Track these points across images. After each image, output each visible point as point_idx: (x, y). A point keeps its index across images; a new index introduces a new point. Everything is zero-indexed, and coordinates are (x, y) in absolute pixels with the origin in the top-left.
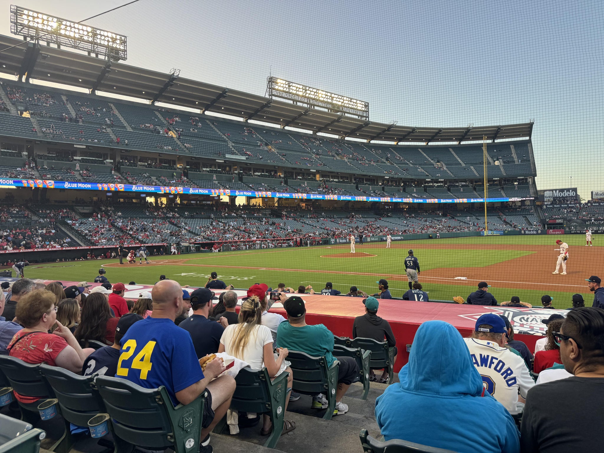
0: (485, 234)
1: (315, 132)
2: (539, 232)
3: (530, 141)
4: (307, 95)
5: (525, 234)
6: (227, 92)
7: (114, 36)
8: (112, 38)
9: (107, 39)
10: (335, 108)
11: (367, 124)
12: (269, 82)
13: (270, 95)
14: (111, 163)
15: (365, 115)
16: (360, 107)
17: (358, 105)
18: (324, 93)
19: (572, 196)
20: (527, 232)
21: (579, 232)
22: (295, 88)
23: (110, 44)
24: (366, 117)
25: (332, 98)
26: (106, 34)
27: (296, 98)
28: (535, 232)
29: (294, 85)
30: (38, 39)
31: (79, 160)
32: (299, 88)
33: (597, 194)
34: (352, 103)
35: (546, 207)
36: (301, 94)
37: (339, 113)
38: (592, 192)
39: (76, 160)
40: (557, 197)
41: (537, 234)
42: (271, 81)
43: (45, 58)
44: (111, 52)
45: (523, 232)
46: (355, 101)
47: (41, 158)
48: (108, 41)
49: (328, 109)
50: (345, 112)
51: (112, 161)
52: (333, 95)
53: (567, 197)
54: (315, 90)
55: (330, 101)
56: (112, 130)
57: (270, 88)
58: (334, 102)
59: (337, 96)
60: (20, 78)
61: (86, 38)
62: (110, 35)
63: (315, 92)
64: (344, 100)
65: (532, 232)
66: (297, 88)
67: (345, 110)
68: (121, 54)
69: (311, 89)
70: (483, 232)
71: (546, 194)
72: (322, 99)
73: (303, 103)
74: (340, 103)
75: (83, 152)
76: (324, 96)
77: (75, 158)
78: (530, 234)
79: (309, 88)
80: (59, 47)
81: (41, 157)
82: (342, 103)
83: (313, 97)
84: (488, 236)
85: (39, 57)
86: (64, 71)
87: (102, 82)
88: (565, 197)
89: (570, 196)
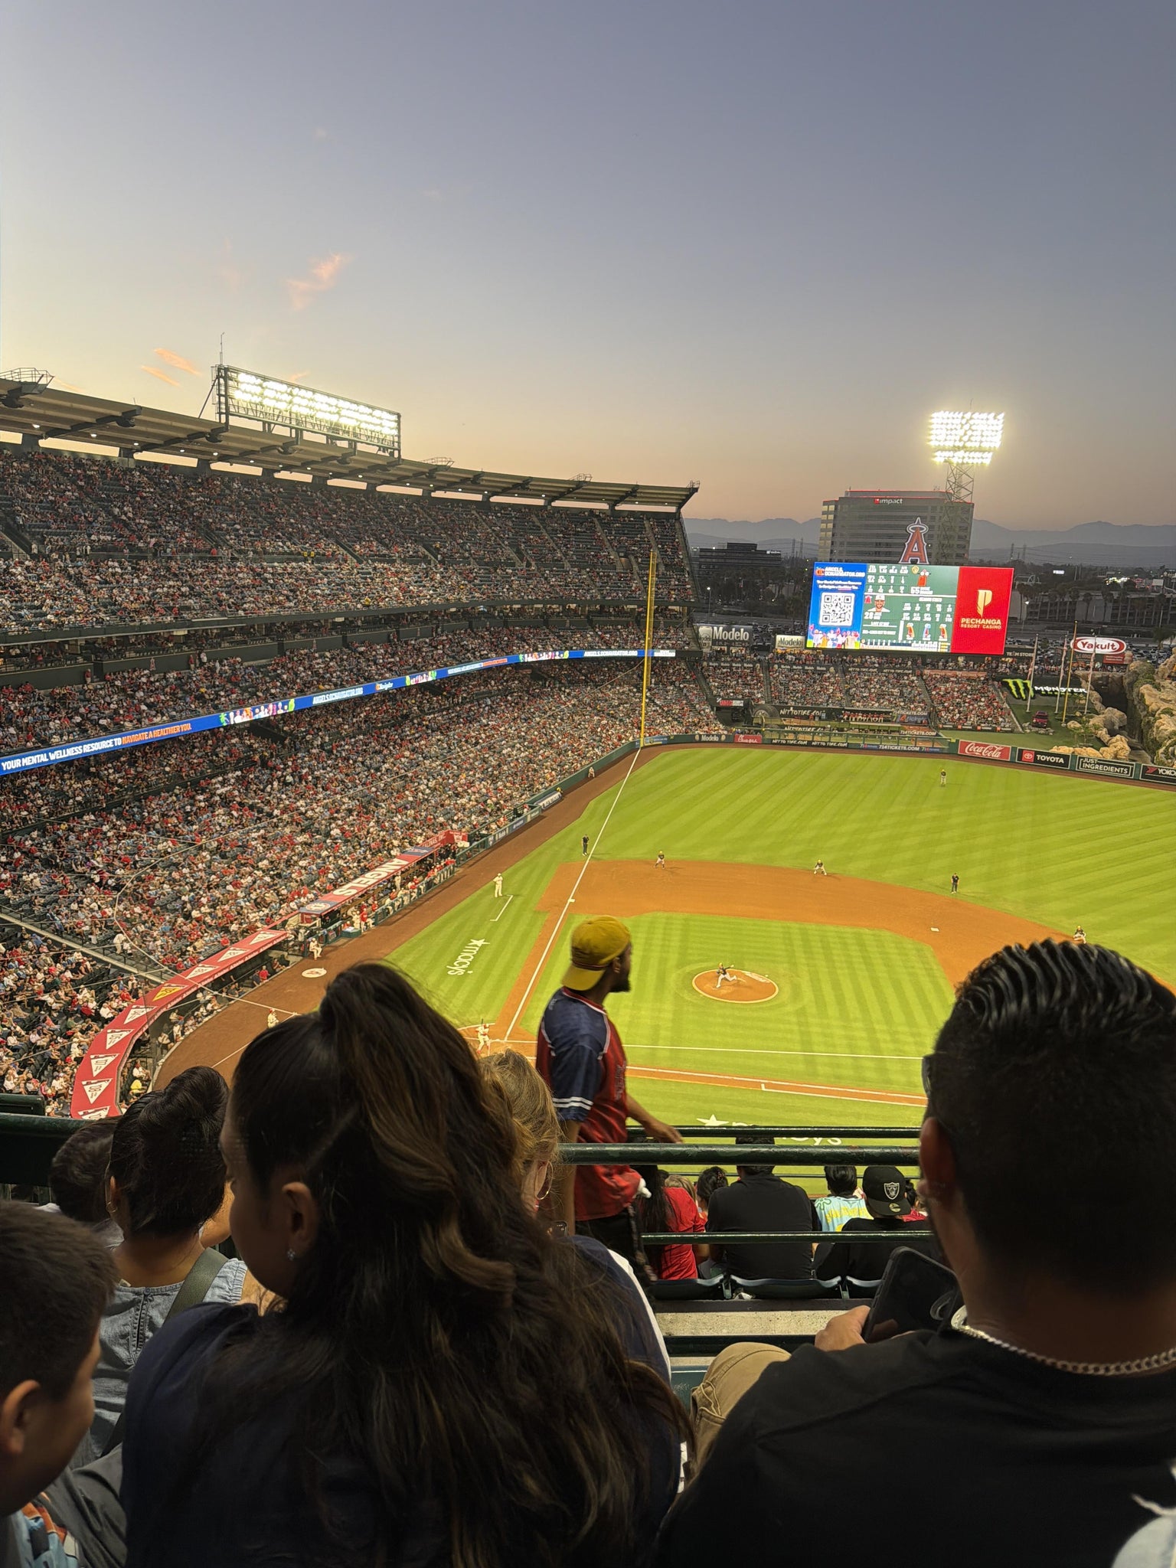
0: (642, 745)
2: (723, 738)
3: (677, 516)
5: (700, 741)
10: (339, 433)
12: (218, 377)
13: (220, 413)
15: (392, 444)
17: (384, 423)
19: (743, 641)
20: (704, 738)
21: (784, 742)
22: (272, 394)
24: (396, 450)
28: (716, 739)
29: (271, 385)
35: (708, 665)
37: (345, 444)
40: (719, 640)
41: (720, 742)
42: (224, 374)
45: (697, 738)
49: (328, 436)
50: (357, 441)
53: (735, 641)
57: (220, 395)
58: (341, 420)
65: (711, 738)
67: (359, 435)
70: (639, 741)
71: (702, 632)
72: (319, 414)
74: (351, 422)
76: (325, 407)
78: (709, 742)
84: (645, 747)
88: (732, 641)
89: (740, 641)
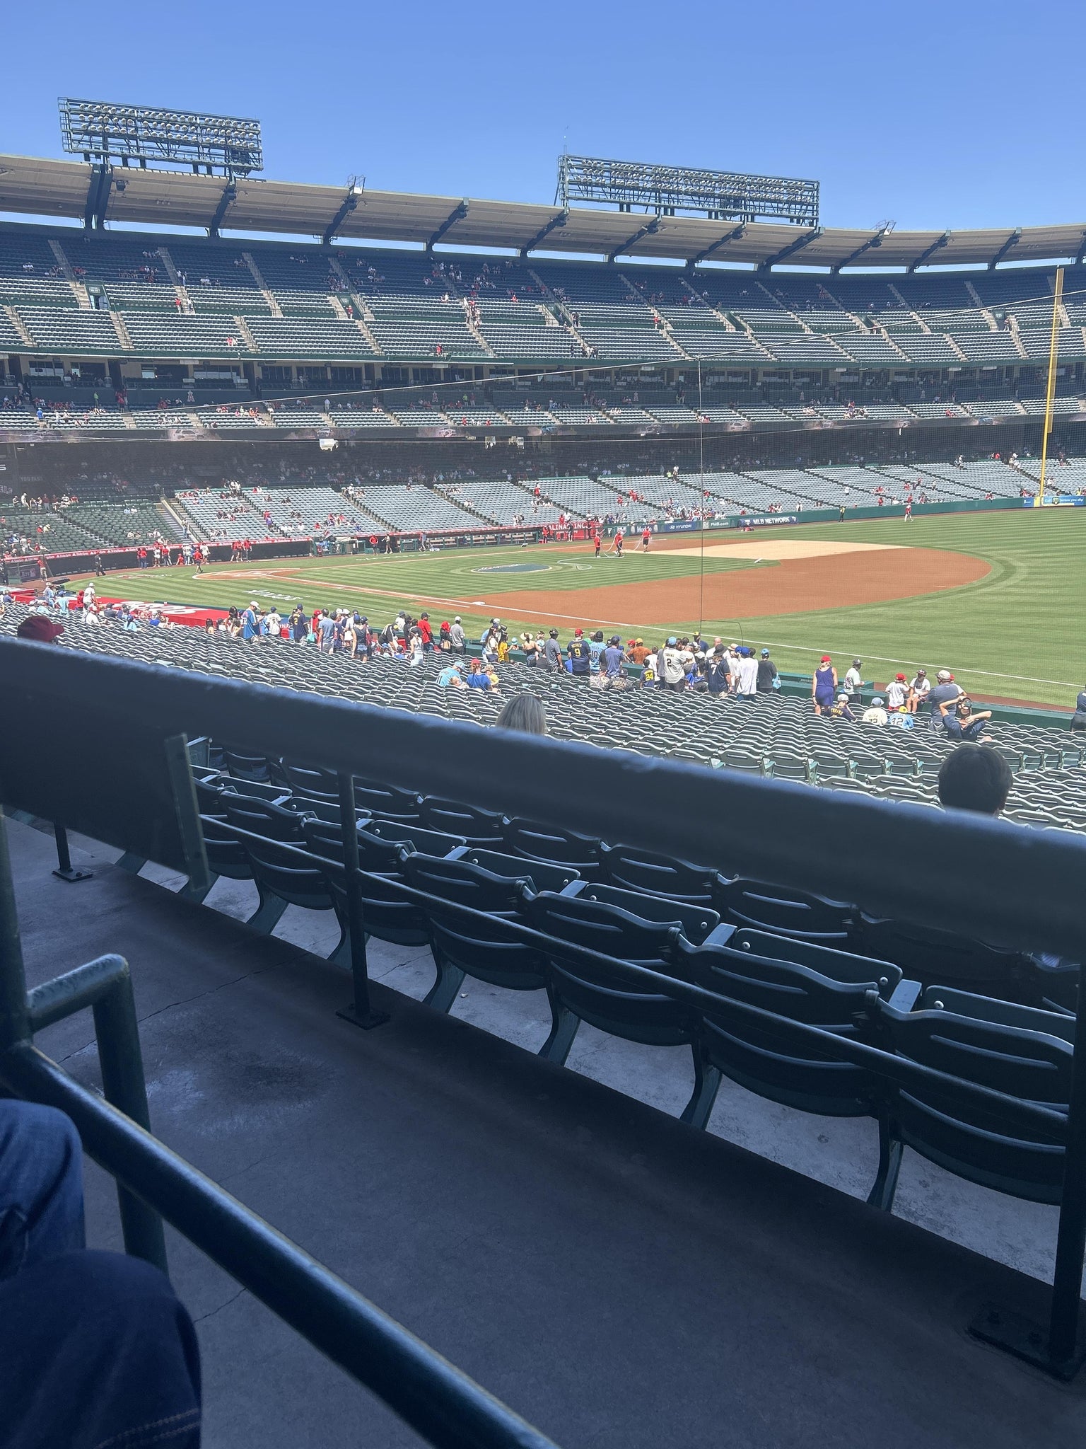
0: (1036, 505)
1: (692, 262)
6: (465, 208)
7: (236, 124)
8: (233, 129)
9: (223, 132)
10: (725, 207)
11: (815, 235)
14: (245, 384)
23: (231, 142)
24: (811, 219)
27: (628, 196)
30: (107, 155)
31: (192, 384)
37: (737, 218)
39: (187, 384)
43: (122, 187)
44: (234, 159)
47: (132, 386)
48: (227, 138)
49: (709, 210)
50: (754, 214)
51: (247, 381)
60: (88, 223)
61: (187, 139)
63: (672, 178)
67: (751, 208)
68: (253, 159)
69: (664, 172)
70: (1033, 499)
73: (646, 205)
77: (185, 380)
81: (132, 383)
84: (1041, 508)
85: (114, 186)
86: (158, 202)
87: (226, 212)
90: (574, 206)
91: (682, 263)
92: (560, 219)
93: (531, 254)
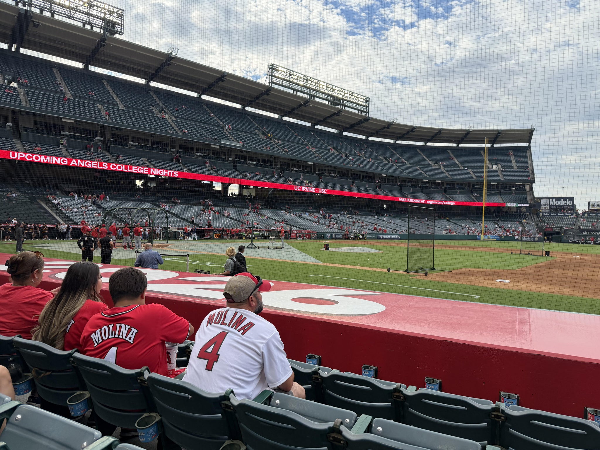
0: (482, 239)
1: (313, 125)
2: (536, 239)
3: (529, 147)
4: (308, 85)
5: (521, 240)
6: (225, 76)
7: (111, 9)
8: (109, 11)
9: (103, 11)
10: (335, 101)
11: (367, 119)
12: (270, 68)
13: (270, 83)
14: (100, 141)
15: (365, 110)
16: (361, 101)
17: (360, 99)
18: (325, 84)
19: (569, 206)
20: (524, 239)
21: (577, 241)
22: (296, 77)
23: (107, 16)
24: (366, 112)
25: (334, 90)
26: (102, 6)
27: (297, 87)
28: (531, 239)
29: (295, 74)
30: (30, 5)
31: (66, 135)
32: (300, 78)
33: (594, 205)
34: (353, 97)
35: (543, 215)
36: (301, 83)
37: (339, 107)
38: (589, 203)
39: (63, 135)
41: (534, 241)
42: (272, 68)
43: (36, 26)
44: (108, 25)
45: (519, 238)
46: (356, 95)
47: (26, 131)
48: (105, 14)
49: (329, 101)
50: (345, 106)
51: (102, 139)
52: (334, 88)
53: (563, 206)
54: (316, 81)
55: (331, 93)
56: (104, 106)
57: (270, 75)
58: (335, 94)
59: (338, 89)
60: (10, 47)
61: (81, 8)
62: (107, 7)
63: (316, 83)
64: (345, 94)
65: (529, 239)
66: (298, 77)
67: (345, 103)
68: (118, 28)
69: (313, 80)
70: (480, 236)
71: (543, 202)
72: (322, 90)
73: (304, 93)
74: (341, 96)
75: (71, 128)
77: (62, 133)
78: (527, 241)
79: (311, 78)
80: (52, 15)
81: (26, 129)
82: (343, 96)
83: (314, 88)
84: (484, 240)
85: (31, 25)
86: (57, 42)
87: (96, 56)
88: (562, 206)
89: (566, 206)
90: (274, 86)
91: (309, 125)
92: (267, 90)
93: (248, 109)
